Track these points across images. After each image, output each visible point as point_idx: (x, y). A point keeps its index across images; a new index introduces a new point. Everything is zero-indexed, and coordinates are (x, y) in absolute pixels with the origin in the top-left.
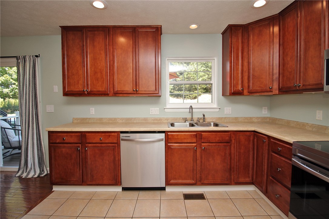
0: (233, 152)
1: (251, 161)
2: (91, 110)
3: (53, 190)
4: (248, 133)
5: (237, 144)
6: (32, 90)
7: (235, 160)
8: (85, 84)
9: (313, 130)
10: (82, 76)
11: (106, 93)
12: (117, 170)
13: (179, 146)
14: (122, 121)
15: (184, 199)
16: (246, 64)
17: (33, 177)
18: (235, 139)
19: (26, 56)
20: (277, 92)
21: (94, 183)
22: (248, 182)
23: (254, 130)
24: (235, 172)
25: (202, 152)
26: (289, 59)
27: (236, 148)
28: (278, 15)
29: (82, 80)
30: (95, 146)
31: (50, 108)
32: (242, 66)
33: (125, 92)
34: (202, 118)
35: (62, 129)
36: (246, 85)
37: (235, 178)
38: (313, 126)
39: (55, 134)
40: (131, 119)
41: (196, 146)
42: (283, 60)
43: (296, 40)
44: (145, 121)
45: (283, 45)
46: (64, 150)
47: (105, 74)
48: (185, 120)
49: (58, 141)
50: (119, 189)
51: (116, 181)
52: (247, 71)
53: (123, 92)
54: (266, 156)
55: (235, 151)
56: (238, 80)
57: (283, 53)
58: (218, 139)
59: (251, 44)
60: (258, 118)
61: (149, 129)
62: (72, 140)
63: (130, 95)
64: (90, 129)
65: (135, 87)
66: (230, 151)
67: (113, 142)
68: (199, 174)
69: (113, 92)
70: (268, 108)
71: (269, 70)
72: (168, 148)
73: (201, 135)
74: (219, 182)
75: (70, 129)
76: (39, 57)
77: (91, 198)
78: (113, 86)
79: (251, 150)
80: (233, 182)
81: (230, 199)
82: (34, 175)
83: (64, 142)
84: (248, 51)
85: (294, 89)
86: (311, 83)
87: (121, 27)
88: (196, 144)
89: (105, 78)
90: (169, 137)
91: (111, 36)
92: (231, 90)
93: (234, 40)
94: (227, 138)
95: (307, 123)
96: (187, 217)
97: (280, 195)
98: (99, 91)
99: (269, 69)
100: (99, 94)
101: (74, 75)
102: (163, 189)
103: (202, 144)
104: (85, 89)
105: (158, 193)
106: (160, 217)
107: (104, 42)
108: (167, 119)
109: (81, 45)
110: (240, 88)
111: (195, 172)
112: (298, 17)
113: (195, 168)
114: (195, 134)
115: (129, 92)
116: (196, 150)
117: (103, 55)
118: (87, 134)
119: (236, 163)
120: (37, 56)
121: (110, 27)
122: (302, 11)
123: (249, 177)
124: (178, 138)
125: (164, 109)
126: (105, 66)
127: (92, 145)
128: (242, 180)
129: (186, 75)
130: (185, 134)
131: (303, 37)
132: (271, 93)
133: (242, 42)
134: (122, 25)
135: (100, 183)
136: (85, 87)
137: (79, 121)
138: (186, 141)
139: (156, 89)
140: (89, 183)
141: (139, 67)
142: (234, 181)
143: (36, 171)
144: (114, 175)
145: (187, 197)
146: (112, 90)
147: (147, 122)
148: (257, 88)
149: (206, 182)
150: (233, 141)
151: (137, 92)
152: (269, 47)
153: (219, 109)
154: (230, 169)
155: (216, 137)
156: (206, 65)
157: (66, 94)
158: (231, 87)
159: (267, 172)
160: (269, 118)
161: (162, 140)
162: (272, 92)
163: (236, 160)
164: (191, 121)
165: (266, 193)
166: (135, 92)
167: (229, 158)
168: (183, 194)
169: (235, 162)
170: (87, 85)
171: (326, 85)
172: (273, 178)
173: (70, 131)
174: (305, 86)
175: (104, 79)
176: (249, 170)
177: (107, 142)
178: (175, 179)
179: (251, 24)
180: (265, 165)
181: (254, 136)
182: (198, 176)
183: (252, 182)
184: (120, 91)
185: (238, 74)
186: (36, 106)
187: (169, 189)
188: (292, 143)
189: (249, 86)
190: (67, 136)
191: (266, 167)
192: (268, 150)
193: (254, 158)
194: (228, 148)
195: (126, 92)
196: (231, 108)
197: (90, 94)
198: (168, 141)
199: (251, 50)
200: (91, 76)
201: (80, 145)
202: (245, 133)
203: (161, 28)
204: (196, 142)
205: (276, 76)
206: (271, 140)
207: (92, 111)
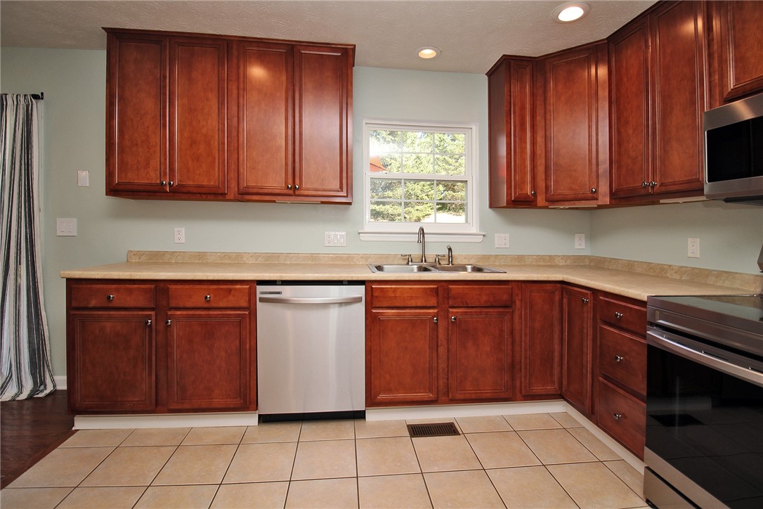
0: (517, 326)
1: (557, 347)
2: (176, 233)
3: (73, 429)
4: (549, 287)
5: (526, 309)
6: (20, 180)
7: (523, 344)
8: (166, 168)
9: (683, 278)
10: (158, 148)
11: (220, 192)
12: (248, 373)
13: (399, 315)
14: (257, 260)
15: (411, 436)
16: (540, 140)
17: (14, 400)
18: (521, 300)
19: (6, 95)
20: (607, 200)
21: (186, 406)
22: (552, 393)
23: (561, 279)
24: (523, 372)
25: (450, 328)
26: (630, 132)
27: (525, 318)
28: (606, 41)
29: (158, 159)
30: (193, 316)
31: (67, 226)
32: (534, 143)
33: (266, 191)
34: (447, 257)
35: (106, 273)
36: (541, 184)
37: (523, 384)
38: (681, 270)
39: (85, 286)
40: (279, 256)
41: (436, 315)
42: (619, 132)
43: (644, 94)
44: (314, 260)
45: (616, 103)
46: (108, 325)
47: (217, 147)
48: (409, 260)
49: (93, 303)
50: (251, 420)
51: (245, 399)
52: (544, 155)
53: (262, 191)
54: (590, 332)
55: (523, 325)
56: (525, 173)
57: (619, 119)
58: (484, 298)
59: (552, 99)
60: (565, 258)
61: (327, 275)
62: (130, 301)
63: (279, 197)
64: (180, 274)
65: (290, 181)
66: (512, 326)
67: (237, 306)
68: (443, 378)
69: (236, 189)
70: (586, 238)
71: (589, 155)
72: (372, 321)
73: (449, 290)
74: (488, 395)
75: (128, 273)
76: (42, 99)
77: (178, 443)
78: (236, 175)
79: (556, 323)
80: (518, 395)
81: (513, 432)
82: (16, 394)
83: (111, 305)
84: (545, 113)
85: (643, 192)
86: (677, 180)
87: (259, 40)
88: (436, 311)
89: (217, 156)
90: (375, 294)
91: (235, 60)
92: (509, 194)
93: (515, 88)
94: (505, 297)
95: (670, 266)
96: (422, 473)
97: (623, 415)
98: (202, 187)
99: (590, 150)
100: (200, 193)
101: (137, 145)
102: (359, 415)
103: (451, 310)
104: (166, 179)
105: (348, 425)
106: (357, 477)
107: (216, 72)
108: (365, 257)
109: (159, 75)
110: (529, 191)
111: (435, 374)
112: (647, 47)
113: (435, 364)
114: (435, 286)
115: (278, 191)
116: (437, 323)
117: (214, 102)
118: (173, 287)
119: (526, 351)
120: (36, 97)
121: (232, 38)
122: (656, 35)
123: (553, 382)
124: (395, 297)
125: (359, 233)
126: (217, 127)
127: (185, 313)
128: (538, 389)
129: (395, 170)
130: (411, 288)
131: (658, 87)
132: (595, 201)
133: (533, 95)
134: (261, 37)
135: (204, 406)
136: (165, 174)
137: (143, 258)
138: (413, 303)
139: (341, 187)
140: (172, 407)
141: (301, 134)
142: (521, 392)
143: (24, 383)
144: (240, 386)
145: (417, 431)
146: (234, 185)
147: (317, 263)
148: (564, 191)
149: (459, 396)
150: (518, 303)
151: (297, 192)
152: (588, 106)
153: (484, 236)
154: (513, 367)
155: (480, 295)
156: (440, 148)
157: (113, 190)
158: (509, 188)
159: (592, 369)
160: (589, 257)
161: (358, 300)
162: (597, 199)
163: (526, 344)
164: (422, 261)
165: (591, 414)
166: (291, 192)
167: (510, 340)
168: (408, 426)
169: (523, 350)
170: (172, 170)
171: (709, 181)
172: (605, 379)
173: (128, 278)
174: (666, 186)
175: (215, 158)
176: (552, 367)
177: (222, 305)
178: (389, 391)
179: (551, 58)
180: (587, 354)
181: (562, 292)
182: (441, 382)
183: (559, 393)
184: (253, 187)
185: (524, 160)
186: (30, 221)
187: (373, 416)
188: (645, 299)
189: (547, 188)
190: (117, 290)
191: (589, 357)
192: (594, 319)
193: (562, 339)
194: (507, 318)
195: (270, 191)
196: (508, 235)
197: (179, 193)
198: (372, 304)
199: (550, 111)
200: (180, 149)
201: (153, 313)
202: (543, 285)
203: (354, 50)
204: (436, 305)
205: (604, 166)
206: (601, 298)
207: (179, 236)
